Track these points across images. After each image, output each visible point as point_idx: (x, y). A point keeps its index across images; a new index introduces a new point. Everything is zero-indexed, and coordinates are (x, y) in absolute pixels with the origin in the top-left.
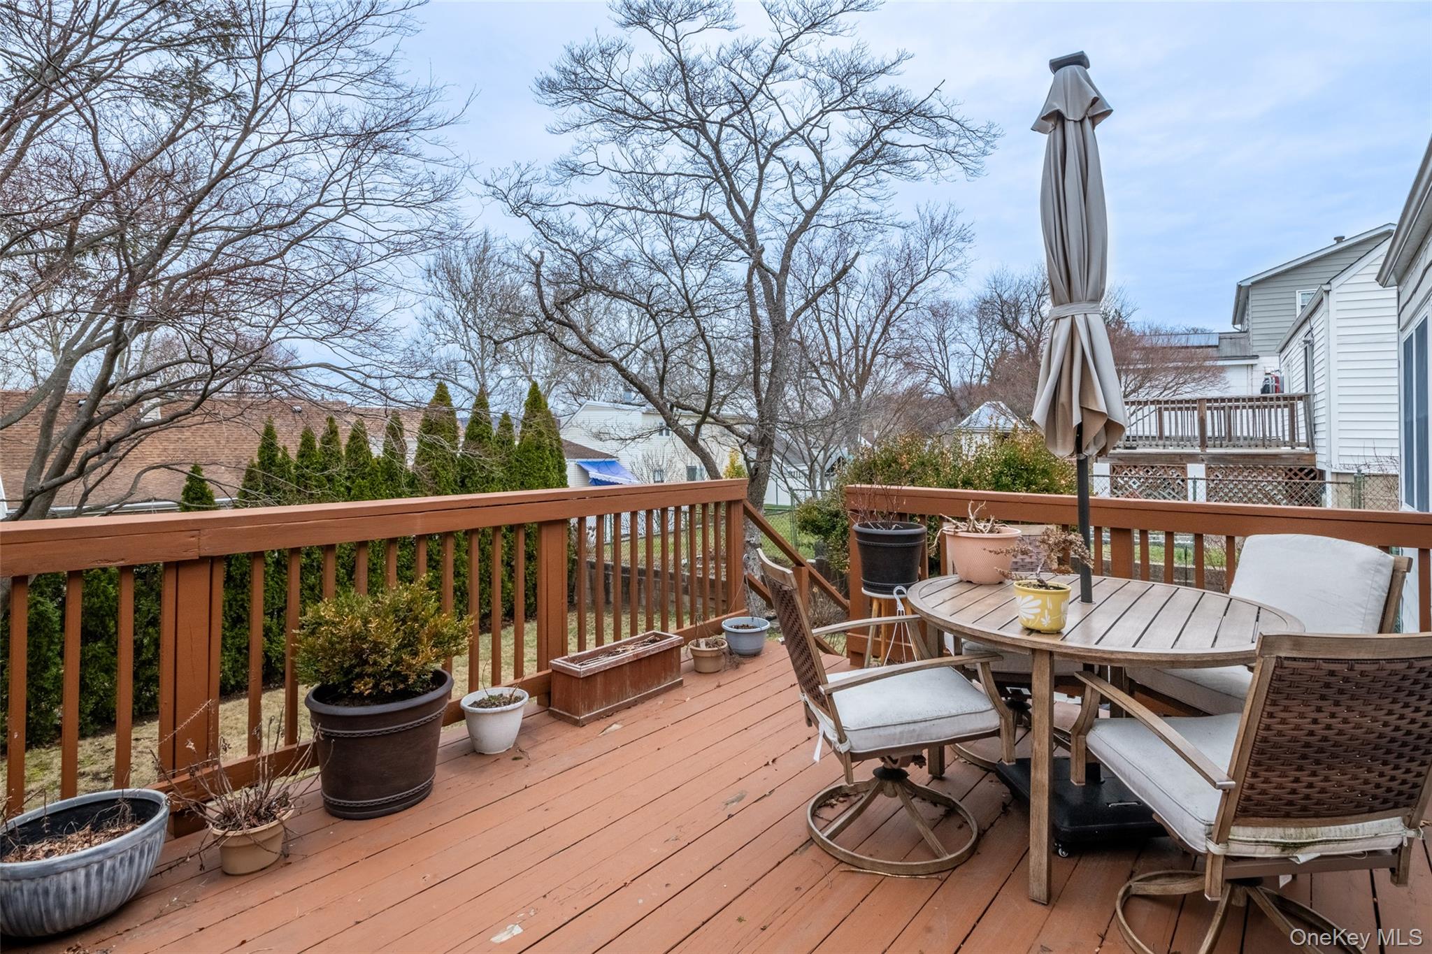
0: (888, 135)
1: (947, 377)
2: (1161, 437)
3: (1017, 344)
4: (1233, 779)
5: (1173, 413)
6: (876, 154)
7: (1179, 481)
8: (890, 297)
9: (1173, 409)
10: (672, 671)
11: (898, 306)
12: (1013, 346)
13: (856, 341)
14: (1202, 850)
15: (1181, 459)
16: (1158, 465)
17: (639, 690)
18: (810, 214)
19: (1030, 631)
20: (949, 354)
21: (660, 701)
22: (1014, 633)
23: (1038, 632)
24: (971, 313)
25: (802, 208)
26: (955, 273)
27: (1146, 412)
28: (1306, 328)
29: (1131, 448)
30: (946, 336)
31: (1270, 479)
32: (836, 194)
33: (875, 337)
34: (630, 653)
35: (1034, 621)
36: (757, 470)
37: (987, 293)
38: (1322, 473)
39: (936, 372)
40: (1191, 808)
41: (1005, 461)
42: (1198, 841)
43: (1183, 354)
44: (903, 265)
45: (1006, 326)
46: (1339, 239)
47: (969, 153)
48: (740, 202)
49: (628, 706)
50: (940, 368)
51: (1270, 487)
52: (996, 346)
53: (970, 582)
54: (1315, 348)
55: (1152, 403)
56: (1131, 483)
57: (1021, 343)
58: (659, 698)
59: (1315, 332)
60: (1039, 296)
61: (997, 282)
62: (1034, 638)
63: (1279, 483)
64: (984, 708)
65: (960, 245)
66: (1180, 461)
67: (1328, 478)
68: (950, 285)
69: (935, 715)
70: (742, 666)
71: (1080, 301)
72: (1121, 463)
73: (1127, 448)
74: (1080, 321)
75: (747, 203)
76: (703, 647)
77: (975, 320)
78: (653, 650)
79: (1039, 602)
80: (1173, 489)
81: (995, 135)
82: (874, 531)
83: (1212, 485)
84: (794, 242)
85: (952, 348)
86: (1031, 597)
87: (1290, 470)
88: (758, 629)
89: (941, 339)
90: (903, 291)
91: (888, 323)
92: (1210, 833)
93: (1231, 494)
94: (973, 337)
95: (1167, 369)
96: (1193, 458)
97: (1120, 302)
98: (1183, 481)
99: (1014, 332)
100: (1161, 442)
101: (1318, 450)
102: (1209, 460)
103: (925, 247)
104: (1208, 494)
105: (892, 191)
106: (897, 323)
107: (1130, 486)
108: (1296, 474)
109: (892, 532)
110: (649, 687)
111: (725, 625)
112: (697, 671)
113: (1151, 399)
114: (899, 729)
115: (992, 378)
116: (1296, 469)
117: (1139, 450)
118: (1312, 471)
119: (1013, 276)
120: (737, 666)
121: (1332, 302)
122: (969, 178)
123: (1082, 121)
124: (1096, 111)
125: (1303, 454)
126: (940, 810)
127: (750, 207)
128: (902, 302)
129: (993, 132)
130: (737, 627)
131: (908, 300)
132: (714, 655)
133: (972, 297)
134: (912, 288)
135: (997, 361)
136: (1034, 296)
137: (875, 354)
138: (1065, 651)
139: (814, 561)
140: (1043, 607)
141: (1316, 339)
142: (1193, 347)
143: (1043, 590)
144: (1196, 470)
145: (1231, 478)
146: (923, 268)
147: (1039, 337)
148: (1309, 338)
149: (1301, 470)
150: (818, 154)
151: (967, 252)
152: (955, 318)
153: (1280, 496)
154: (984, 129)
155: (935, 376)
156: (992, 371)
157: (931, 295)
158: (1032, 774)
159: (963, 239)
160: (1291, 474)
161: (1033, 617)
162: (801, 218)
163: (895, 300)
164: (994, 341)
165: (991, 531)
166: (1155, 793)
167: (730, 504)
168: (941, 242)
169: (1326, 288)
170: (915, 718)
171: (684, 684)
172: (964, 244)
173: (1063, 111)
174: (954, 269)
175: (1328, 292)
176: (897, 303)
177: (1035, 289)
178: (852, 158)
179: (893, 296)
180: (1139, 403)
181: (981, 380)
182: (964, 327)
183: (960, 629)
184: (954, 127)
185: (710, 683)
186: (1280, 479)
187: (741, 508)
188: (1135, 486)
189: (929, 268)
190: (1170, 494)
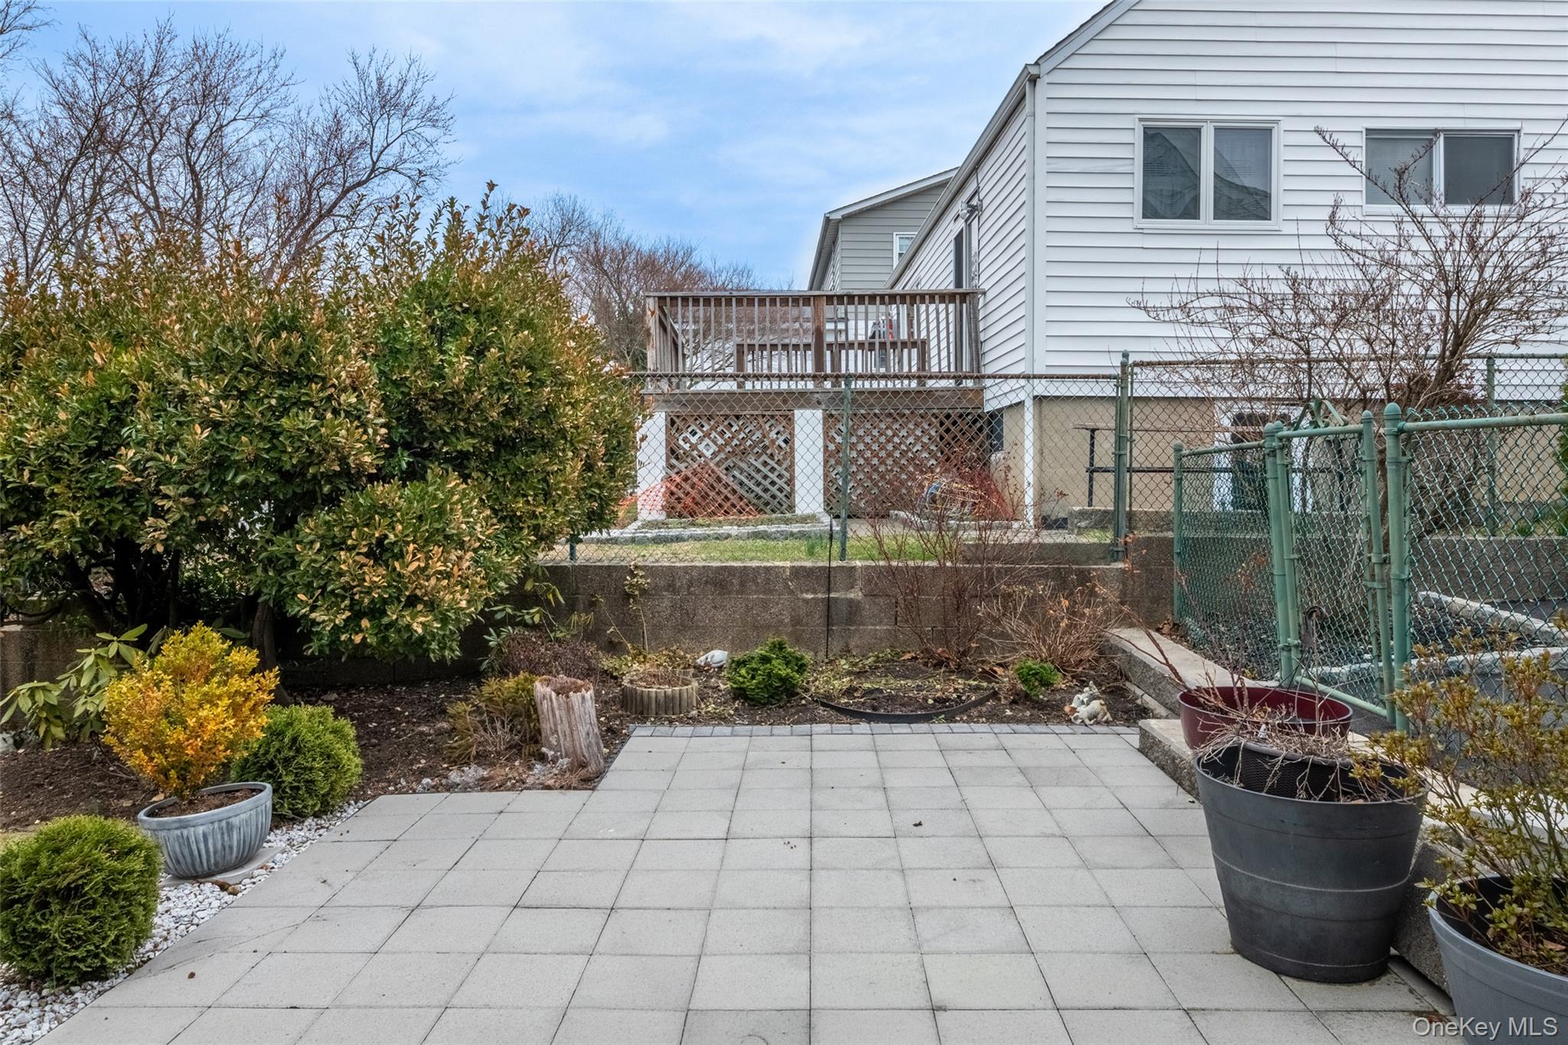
7: (781, 442)
15: (785, 402)
16: (748, 413)
31: (919, 433)
38: (996, 415)
51: (918, 447)
54: (987, 215)
56: (701, 447)
59: (985, 192)
63: (931, 439)
66: (783, 406)
72: (684, 412)
80: (772, 456)
83: (832, 448)
87: (948, 417)
96: (803, 399)
98: (787, 441)
102: (828, 404)
104: (826, 462)
107: (700, 453)
108: (955, 424)
116: (955, 414)
118: (981, 416)
125: (965, 389)
141: (985, 203)
144: (808, 425)
145: (861, 433)
148: (974, 202)
149: (963, 416)
153: (933, 461)
160: (948, 424)
175: (1034, 84)
186: (932, 433)
188: (708, 454)
189: (374, 164)
190: (765, 464)
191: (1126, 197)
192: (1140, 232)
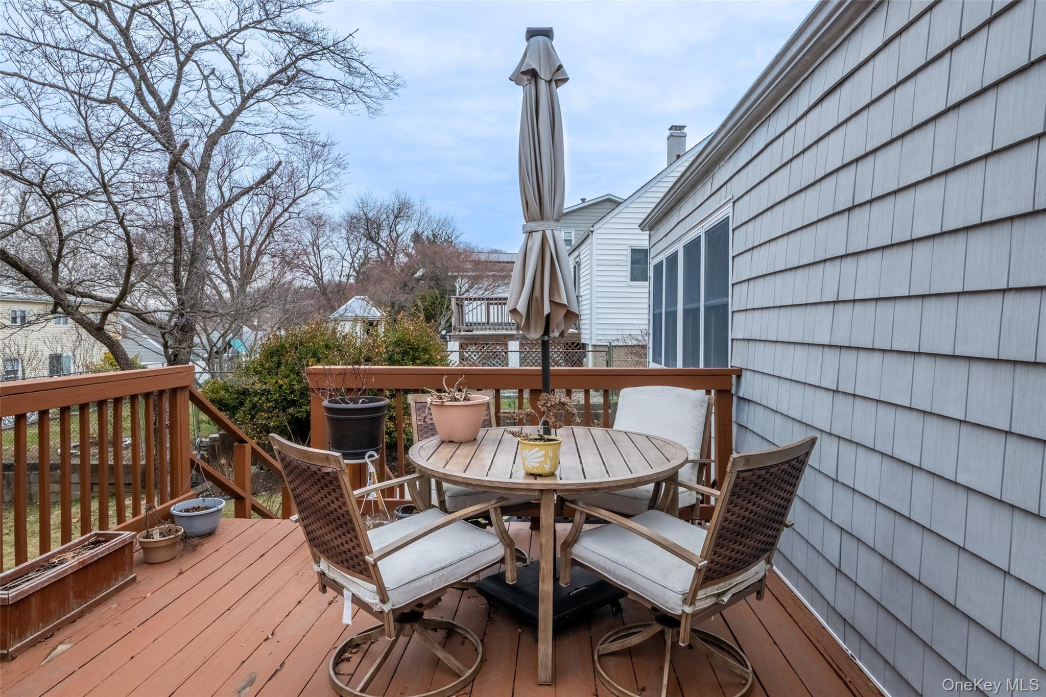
0: (305, 64)
1: (320, 275)
2: (488, 323)
3: (378, 253)
4: (705, 559)
5: (496, 306)
6: (290, 80)
7: (503, 353)
8: (274, 205)
9: (496, 304)
10: (124, 569)
11: (282, 213)
12: (375, 253)
13: (241, 241)
14: (679, 612)
15: (505, 338)
16: (491, 343)
17: (86, 599)
18: (229, 121)
19: (535, 476)
20: (322, 257)
21: (113, 605)
22: (520, 478)
23: (540, 475)
24: (340, 225)
25: (220, 112)
26: (332, 192)
27: (475, 306)
28: (576, 253)
29: (469, 331)
30: (320, 242)
31: (556, 350)
32: (256, 107)
33: (260, 239)
34: (72, 562)
35: (538, 467)
36: (176, 356)
37: (355, 210)
38: (584, 346)
39: (312, 272)
40: (670, 586)
41: (396, 342)
42: (678, 607)
43: (497, 267)
44: (285, 180)
45: (370, 238)
46: (583, 200)
47: (372, 94)
48: (154, 93)
49: (73, 620)
50: (315, 269)
51: (556, 355)
52: (361, 253)
53: (452, 442)
54: (582, 267)
55: (479, 299)
56: (473, 356)
57: (381, 251)
58: (110, 601)
59: (581, 257)
60: (396, 217)
61: (363, 204)
62: (540, 481)
63: (561, 352)
64: (494, 543)
65: (336, 170)
66: (504, 340)
67: (590, 348)
68: (327, 201)
69: (458, 558)
70: (199, 549)
71: (549, 219)
72: (466, 342)
73: (466, 331)
74: (549, 234)
75: (163, 97)
76: (157, 537)
77: (344, 232)
78: (101, 553)
79: (543, 452)
80: (500, 359)
81: (398, 85)
82: (343, 406)
83: (523, 355)
84: (215, 143)
85: (324, 253)
86: (537, 449)
87: (567, 344)
88: (215, 509)
89: (314, 244)
90: (287, 202)
91: (271, 229)
92: (685, 599)
93: (534, 361)
94: (342, 245)
95: (488, 277)
96: (512, 337)
97: (452, 227)
98: (506, 353)
99: (376, 243)
100: (488, 327)
101: (582, 331)
102: (521, 339)
103: (307, 167)
105: (310, 113)
106: (281, 228)
107: (472, 358)
108: (570, 347)
109: (359, 406)
110: (97, 593)
111: (174, 511)
112: (148, 562)
113: (478, 297)
114: (431, 577)
115: (357, 279)
116: (570, 343)
117: (475, 333)
118: (578, 344)
119: (376, 200)
120: (194, 548)
121: (595, 236)
122: (370, 115)
123: (550, 82)
124: (559, 77)
125: (574, 334)
126: (441, 634)
127: (166, 102)
128: (285, 210)
129: (397, 81)
130: (187, 511)
131: (291, 209)
132: (170, 543)
133: (343, 213)
134: (294, 201)
135: (362, 265)
136: (392, 217)
137: (260, 253)
138: (568, 487)
139: (217, 436)
140: (545, 456)
141: (582, 261)
142: (503, 262)
143: (542, 443)
144: (514, 345)
145: (534, 350)
146: (304, 185)
147: (395, 248)
148: (578, 260)
149: (573, 344)
150: (236, 66)
151: (341, 177)
152: (328, 229)
154: (389, 78)
155: (310, 274)
156: (358, 272)
157: (311, 208)
158: (540, 587)
159: (339, 166)
160: (567, 346)
161: (538, 465)
162: (220, 121)
163: (278, 209)
164: (358, 249)
165: (466, 399)
166: (639, 580)
167: (174, 391)
168: (320, 166)
169: (591, 229)
170: (443, 565)
171: (138, 580)
172: (339, 170)
173: (538, 70)
174: (331, 189)
175: (592, 232)
176: (280, 211)
177: (393, 212)
178: (273, 76)
179: (276, 206)
180: (470, 299)
181: (348, 279)
182: (335, 237)
183: (480, 483)
184: (364, 70)
185: (169, 572)
186: (561, 350)
187: (187, 394)
188: (475, 358)
189: (309, 186)
190: (497, 362)
191: (625, 274)
192: (630, 286)
